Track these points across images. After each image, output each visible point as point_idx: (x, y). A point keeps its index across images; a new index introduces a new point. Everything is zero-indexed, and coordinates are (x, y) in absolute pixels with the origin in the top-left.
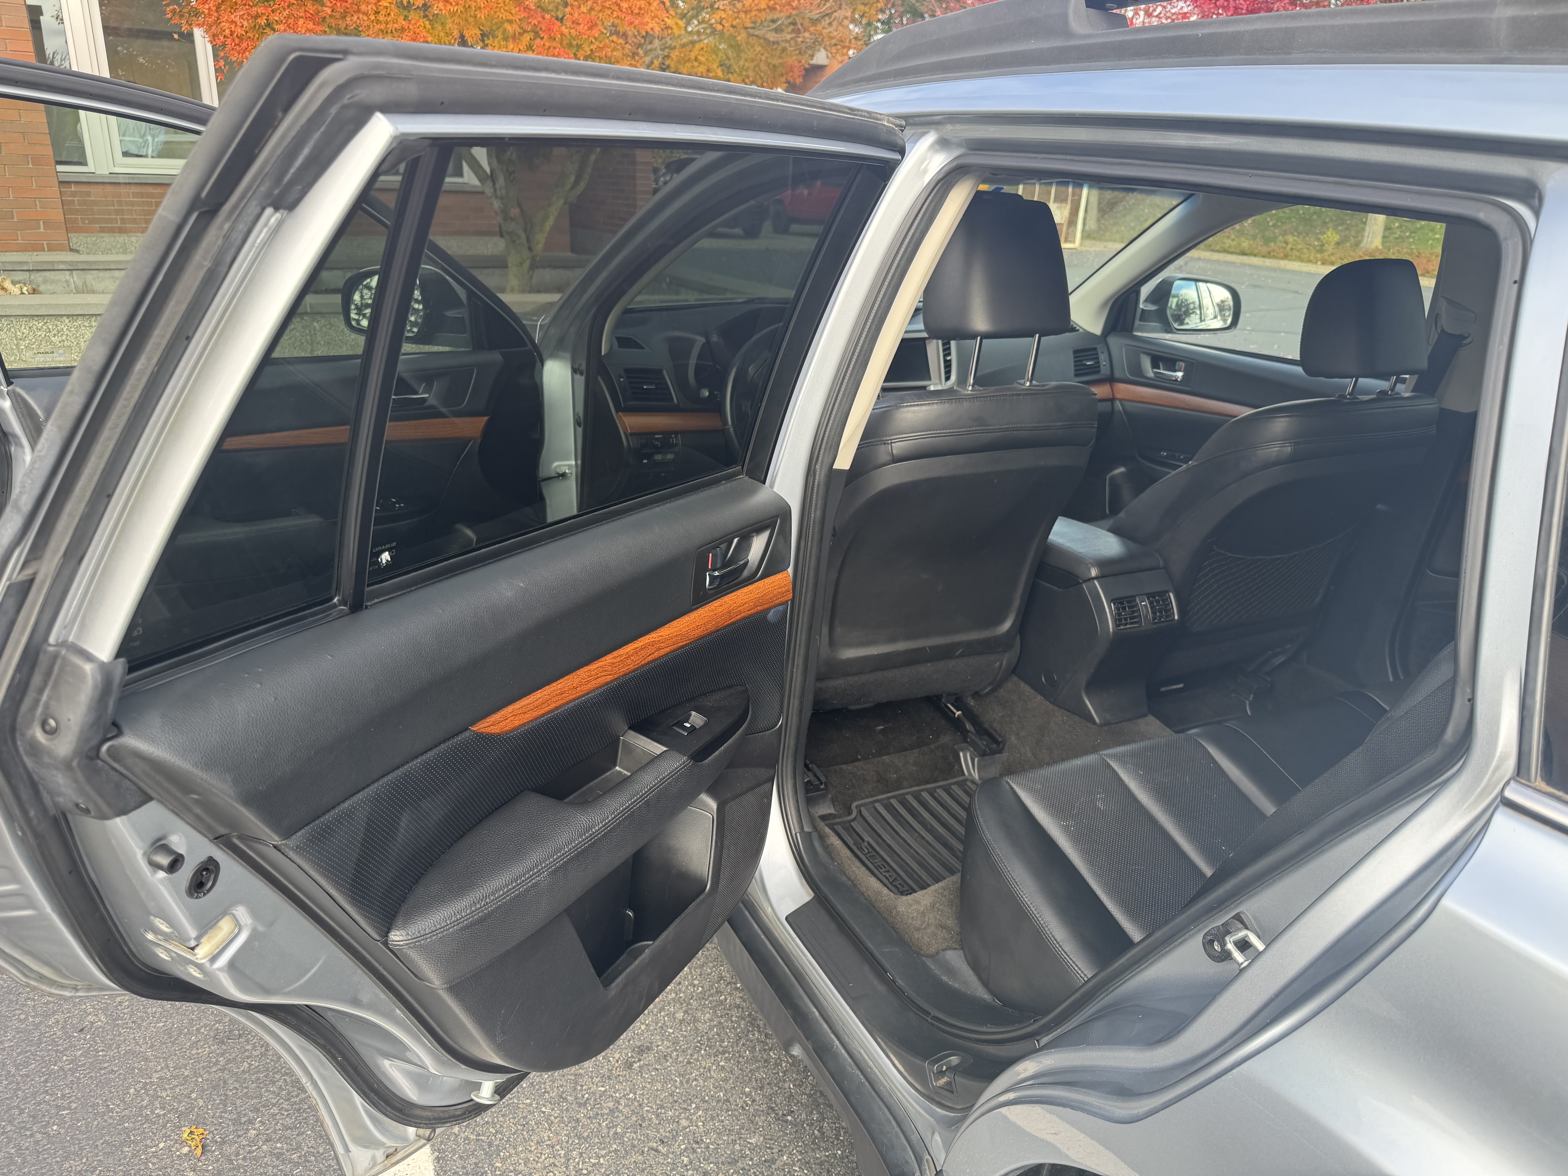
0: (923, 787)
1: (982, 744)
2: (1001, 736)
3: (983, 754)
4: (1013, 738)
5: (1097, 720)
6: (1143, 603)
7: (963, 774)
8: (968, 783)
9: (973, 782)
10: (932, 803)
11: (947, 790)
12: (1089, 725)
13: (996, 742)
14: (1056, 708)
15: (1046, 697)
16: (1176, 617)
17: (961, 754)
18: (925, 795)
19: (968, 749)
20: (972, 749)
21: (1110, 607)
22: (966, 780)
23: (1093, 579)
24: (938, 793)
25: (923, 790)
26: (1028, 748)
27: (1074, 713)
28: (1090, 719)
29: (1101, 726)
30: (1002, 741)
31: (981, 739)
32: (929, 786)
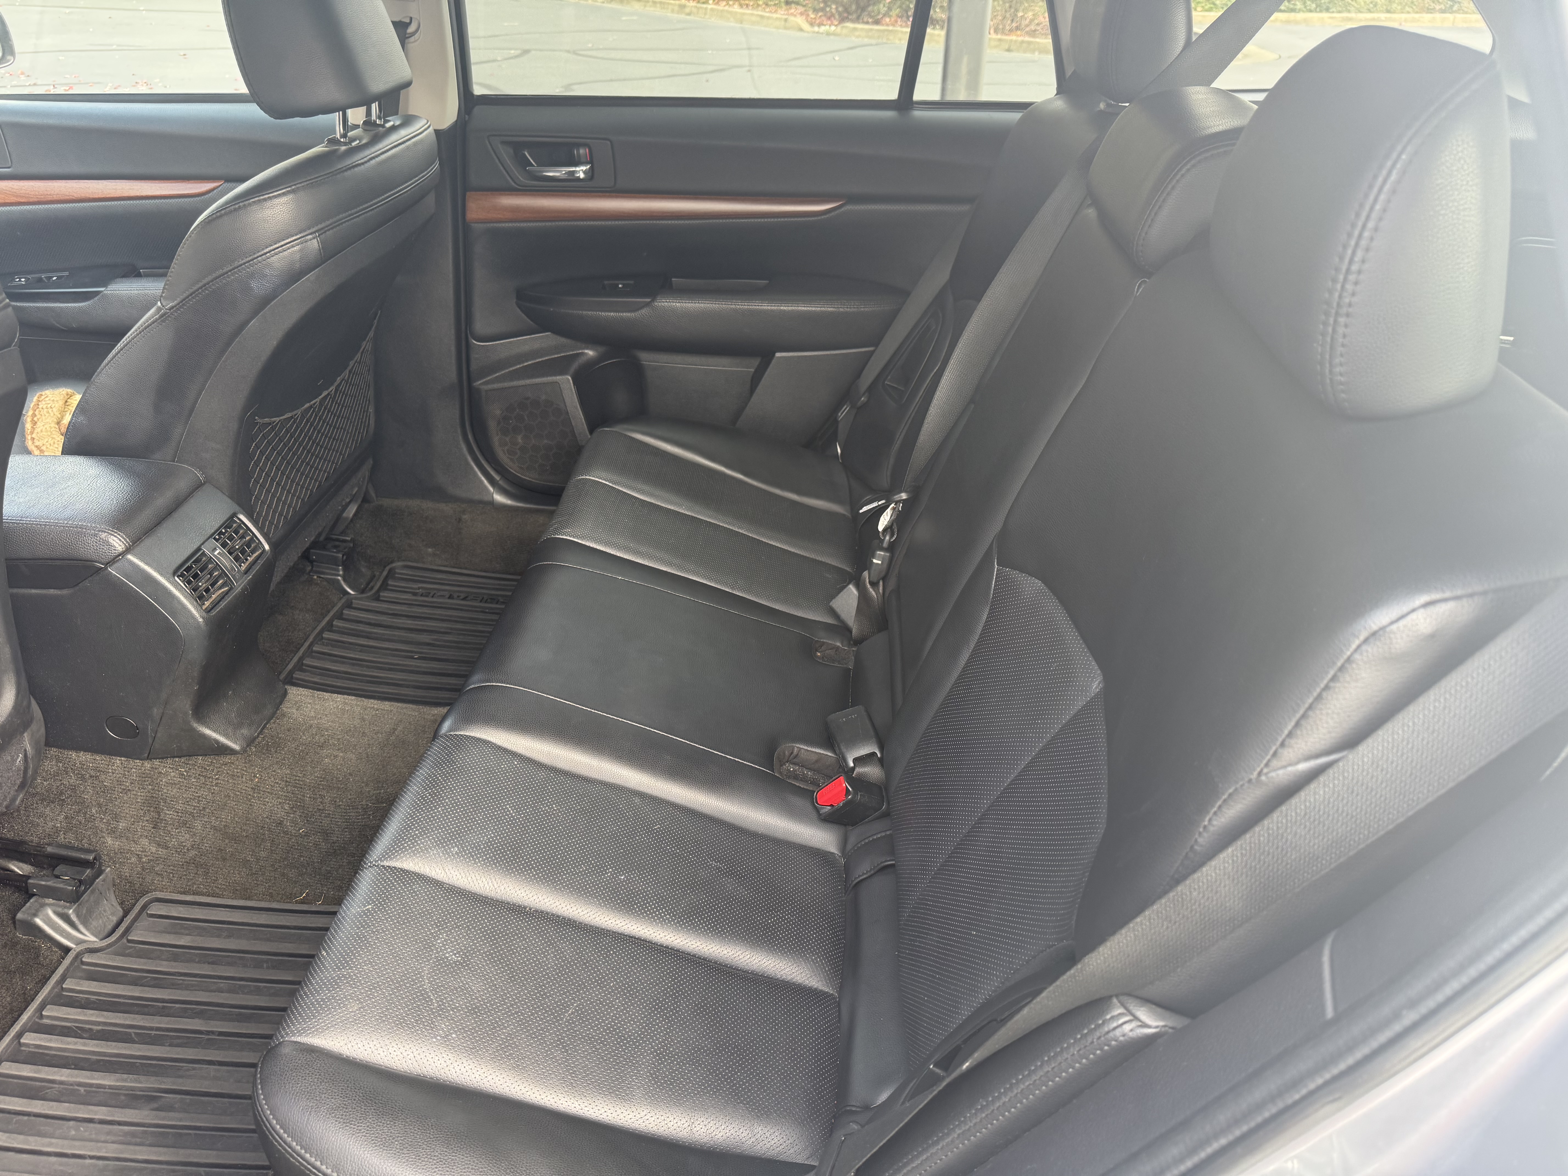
0: (17, 1028)
1: (65, 883)
2: (89, 851)
3: (75, 898)
4: (109, 840)
5: (236, 747)
6: (216, 553)
7: (67, 950)
8: (86, 959)
9: (92, 951)
10: (54, 1043)
11: (61, 999)
12: (227, 759)
13: (86, 864)
14: (157, 762)
15: (130, 755)
16: (267, 547)
17: (38, 921)
18: (29, 1039)
19: (43, 905)
20: (51, 901)
21: (176, 586)
22: (79, 955)
23: (123, 554)
24: (48, 1017)
25: (20, 1035)
26: (145, 842)
27: (190, 756)
28: (223, 750)
29: (244, 750)
30: (95, 859)
31: (57, 877)
32: (25, 1017)
